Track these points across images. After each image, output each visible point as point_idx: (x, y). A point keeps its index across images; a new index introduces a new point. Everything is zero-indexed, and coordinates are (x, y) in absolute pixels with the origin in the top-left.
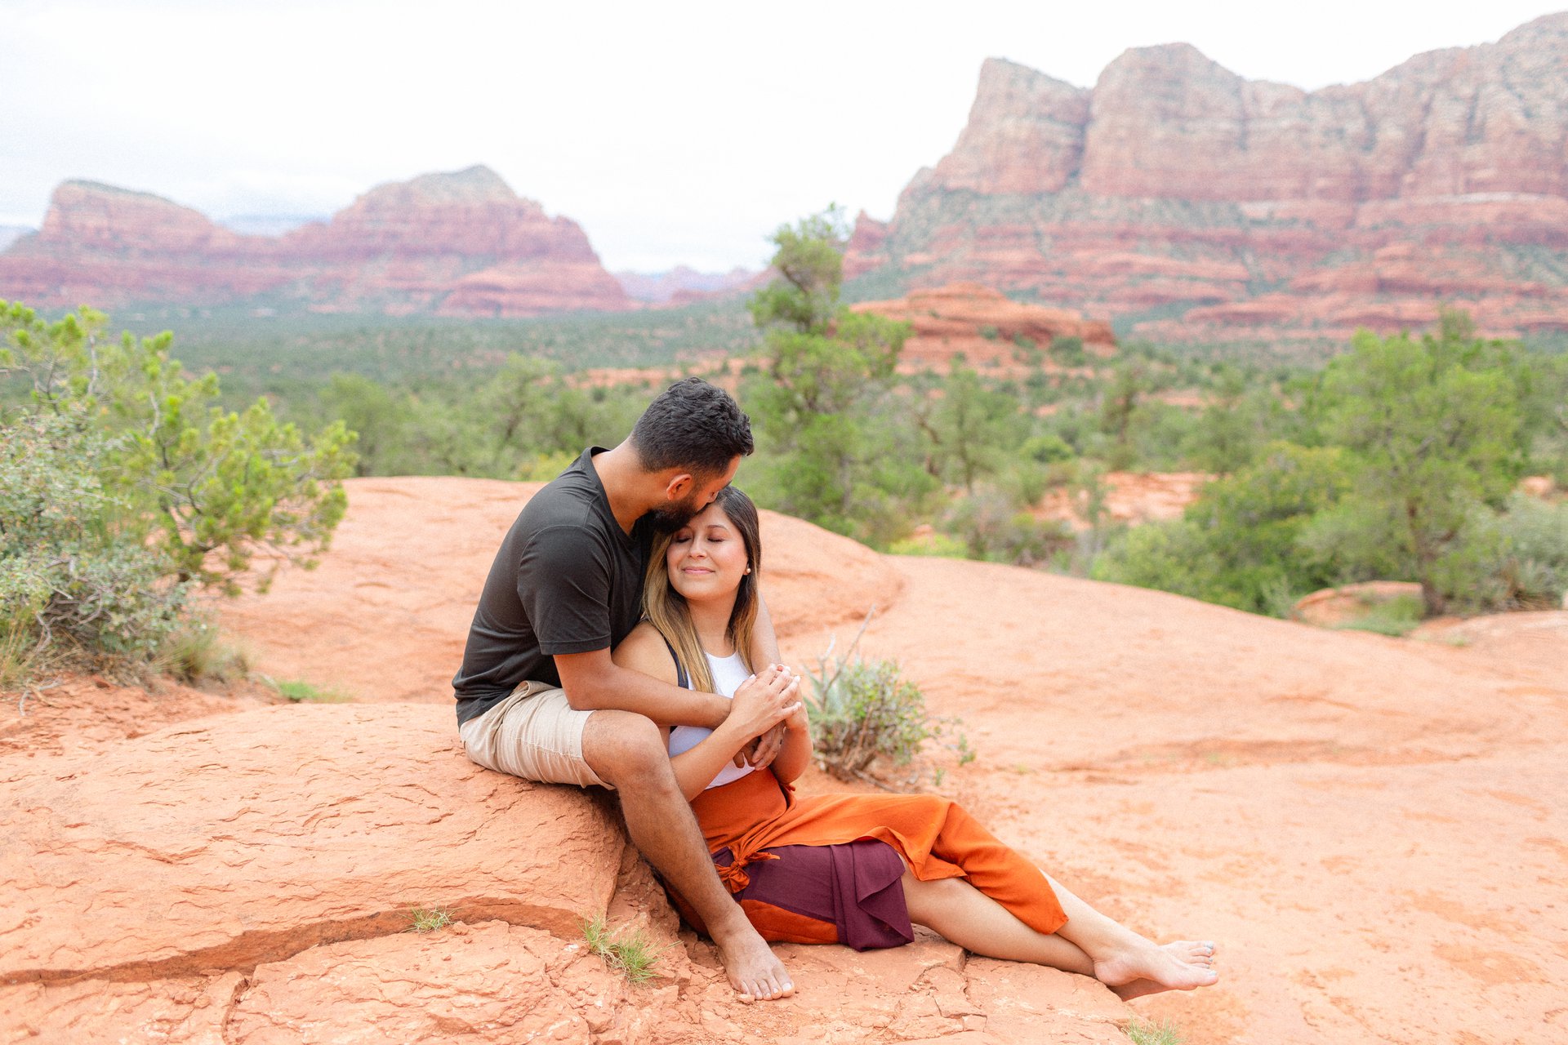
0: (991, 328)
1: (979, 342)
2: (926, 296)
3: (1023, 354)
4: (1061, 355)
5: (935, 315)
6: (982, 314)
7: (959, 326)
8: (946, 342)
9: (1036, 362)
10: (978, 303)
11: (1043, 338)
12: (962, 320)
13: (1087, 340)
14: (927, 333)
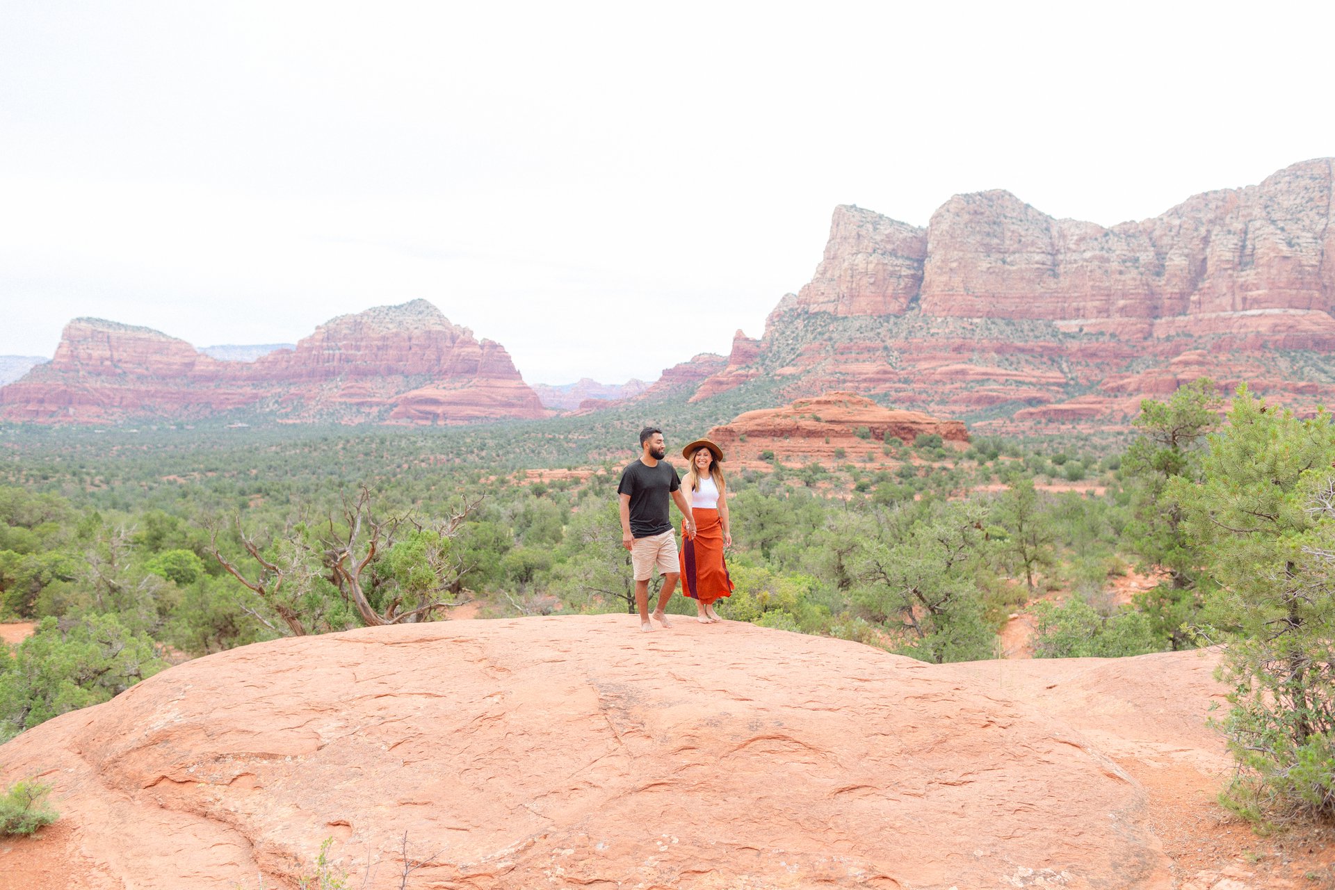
0: (865, 429)
1: (855, 441)
2: (808, 403)
3: (893, 450)
4: (924, 450)
5: (818, 419)
6: (858, 418)
7: (837, 428)
8: (827, 442)
9: (904, 456)
10: (852, 408)
11: (909, 436)
12: (840, 422)
13: (946, 437)
14: (811, 434)
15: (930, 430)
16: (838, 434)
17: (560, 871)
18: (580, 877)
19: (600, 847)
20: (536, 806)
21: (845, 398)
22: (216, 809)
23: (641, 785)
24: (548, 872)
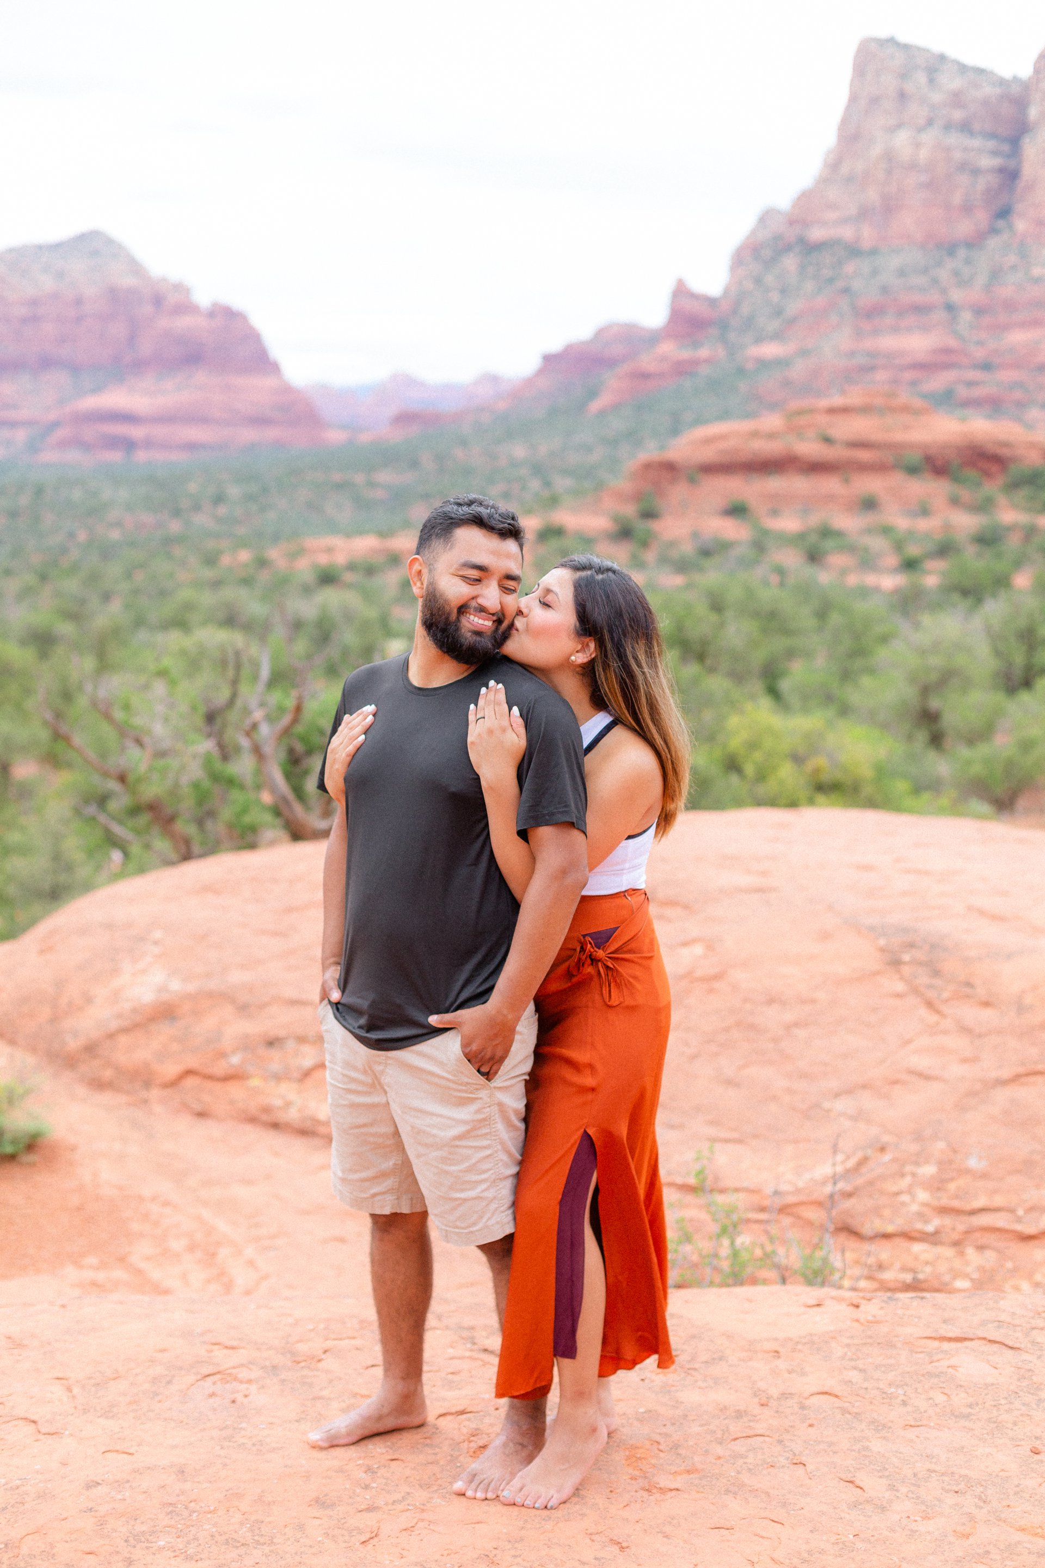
0: (914, 457)
1: (898, 479)
2: (812, 411)
3: (965, 494)
4: (1024, 492)
5: (828, 440)
6: (899, 436)
7: (864, 456)
8: (846, 481)
9: (984, 506)
10: (890, 419)
11: (994, 468)
12: (867, 446)
15: (1033, 459)
16: (864, 468)
17: (923, 1196)
18: (956, 1204)
19: (973, 1163)
20: (840, 1105)
21: (878, 401)
22: (293, 1115)
23: (1006, 1073)
24: (905, 1198)
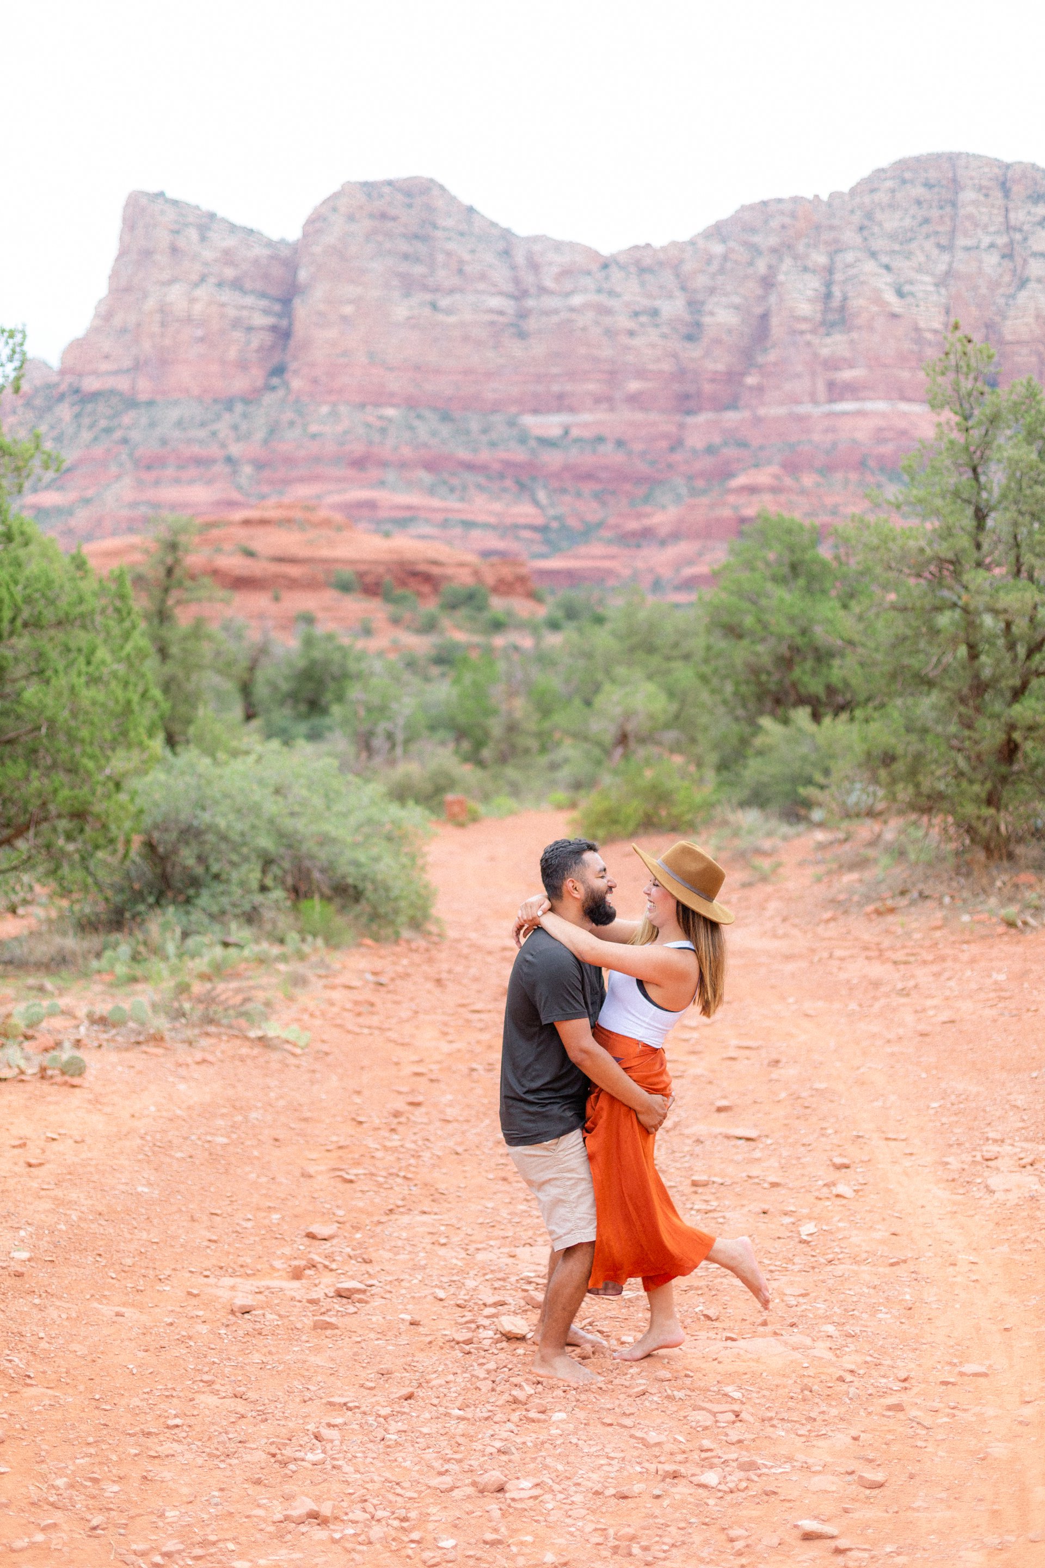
0: (347, 573)
1: (329, 596)
2: (230, 524)
3: (407, 615)
4: (463, 612)
5: (250, 554)
6: (325, 553)
7: (294, 571)
8: (277, 599)
9: (430, 626)
10: (312, 534)
11: (426, 589)
12: (293, 561)
13: (495, 590)
14: (242, 583)
15: (464, 578)
16: (293, 584)
21: (298, 514)
